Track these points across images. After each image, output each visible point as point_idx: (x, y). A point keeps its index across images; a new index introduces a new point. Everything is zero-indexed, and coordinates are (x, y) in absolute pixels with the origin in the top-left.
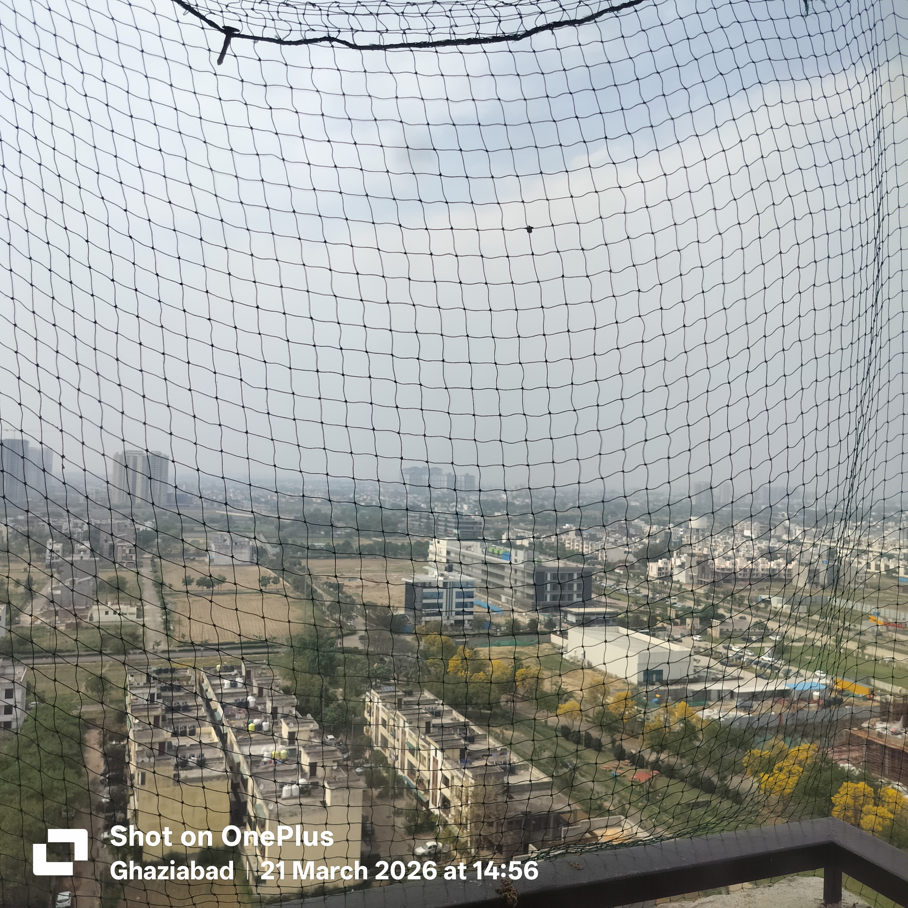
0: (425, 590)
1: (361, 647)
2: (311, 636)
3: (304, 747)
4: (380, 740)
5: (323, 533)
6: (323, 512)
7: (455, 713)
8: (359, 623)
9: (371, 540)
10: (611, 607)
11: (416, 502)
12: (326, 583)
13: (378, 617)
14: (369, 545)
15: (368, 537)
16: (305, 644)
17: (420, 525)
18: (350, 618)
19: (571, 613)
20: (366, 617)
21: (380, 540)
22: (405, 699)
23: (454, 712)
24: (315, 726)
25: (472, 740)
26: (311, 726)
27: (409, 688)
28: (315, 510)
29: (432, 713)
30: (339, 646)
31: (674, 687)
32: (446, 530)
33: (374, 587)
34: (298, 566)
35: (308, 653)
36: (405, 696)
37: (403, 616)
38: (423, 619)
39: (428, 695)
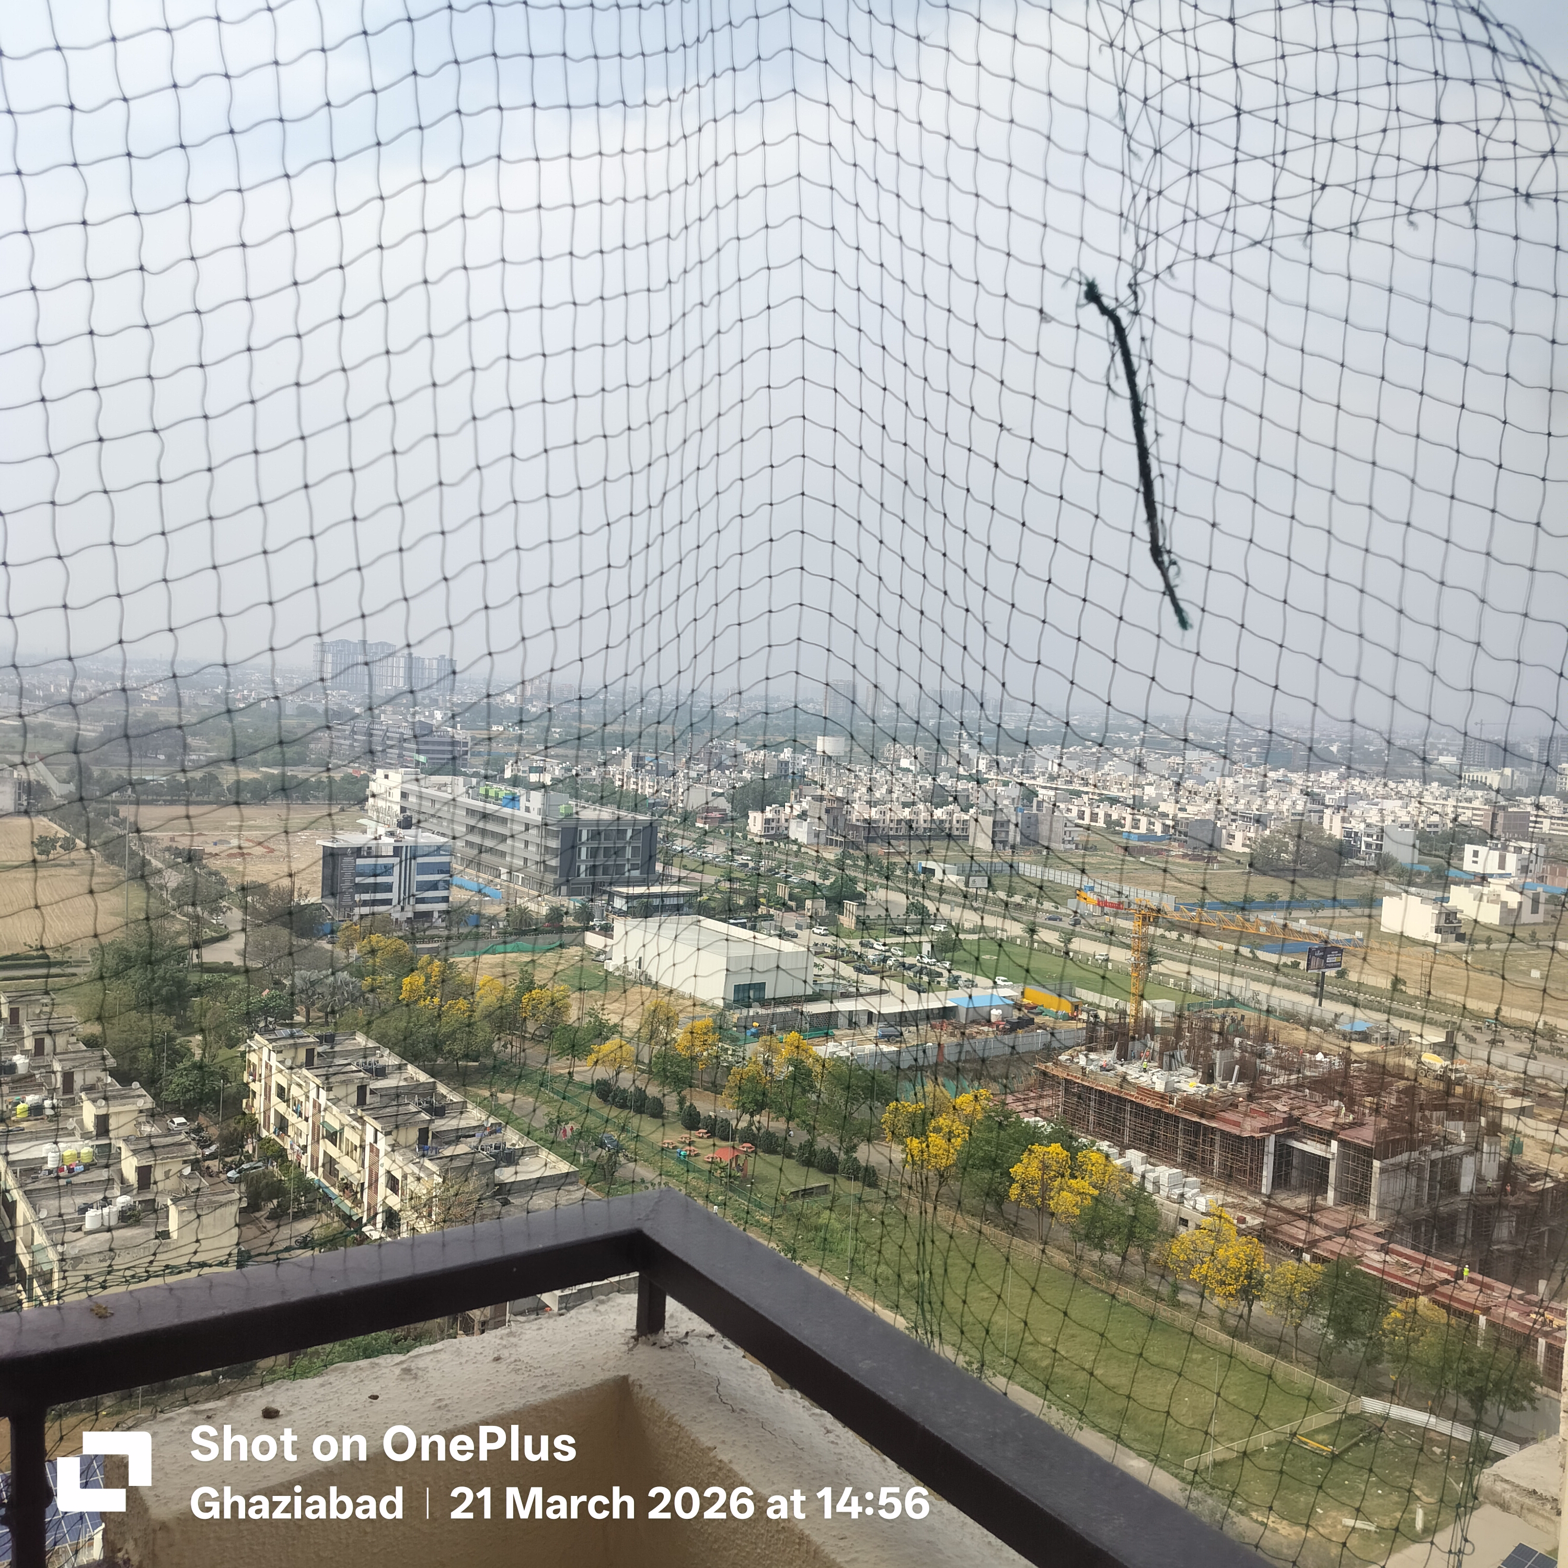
0: (360, 861)
1: (237, 962)
2: (139, 945)
3: (126, 1140)
4: (272, 1120)
5: (162, 757)
6: (162, 719)
7: (411, 1069)
8: (234, 917)
9: (258, 771)
10: (687, 884)
11: (345, 703)
12: (168, 849)
13: (270, 908)
14: (255, 780)
15: (253, 766)
16: (127, 958)
17: (351, 746)
18: (216, 910)
19: (620, 895)
20: (245, 908)
21: (275, 771)
22: (320, 1049)
23: (410, 1067)
24: (146, 1102)
25: (438, 1112)
26: (140, 1103)
27: (329, 1030)
28: (146, 714)
29: (369, 1071)
30: (195, 960)
31: (782, 1009)
32: (400, 756)
33: (263, 856)
34: (112, 818)
35: (136, 975)
36: (321, 1044)
37: (319, 907)
38: (356, 910)
39: (361, 1040)
